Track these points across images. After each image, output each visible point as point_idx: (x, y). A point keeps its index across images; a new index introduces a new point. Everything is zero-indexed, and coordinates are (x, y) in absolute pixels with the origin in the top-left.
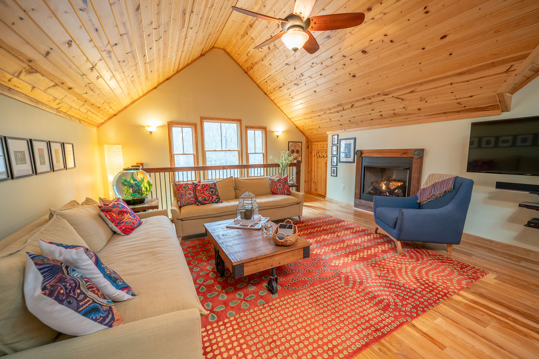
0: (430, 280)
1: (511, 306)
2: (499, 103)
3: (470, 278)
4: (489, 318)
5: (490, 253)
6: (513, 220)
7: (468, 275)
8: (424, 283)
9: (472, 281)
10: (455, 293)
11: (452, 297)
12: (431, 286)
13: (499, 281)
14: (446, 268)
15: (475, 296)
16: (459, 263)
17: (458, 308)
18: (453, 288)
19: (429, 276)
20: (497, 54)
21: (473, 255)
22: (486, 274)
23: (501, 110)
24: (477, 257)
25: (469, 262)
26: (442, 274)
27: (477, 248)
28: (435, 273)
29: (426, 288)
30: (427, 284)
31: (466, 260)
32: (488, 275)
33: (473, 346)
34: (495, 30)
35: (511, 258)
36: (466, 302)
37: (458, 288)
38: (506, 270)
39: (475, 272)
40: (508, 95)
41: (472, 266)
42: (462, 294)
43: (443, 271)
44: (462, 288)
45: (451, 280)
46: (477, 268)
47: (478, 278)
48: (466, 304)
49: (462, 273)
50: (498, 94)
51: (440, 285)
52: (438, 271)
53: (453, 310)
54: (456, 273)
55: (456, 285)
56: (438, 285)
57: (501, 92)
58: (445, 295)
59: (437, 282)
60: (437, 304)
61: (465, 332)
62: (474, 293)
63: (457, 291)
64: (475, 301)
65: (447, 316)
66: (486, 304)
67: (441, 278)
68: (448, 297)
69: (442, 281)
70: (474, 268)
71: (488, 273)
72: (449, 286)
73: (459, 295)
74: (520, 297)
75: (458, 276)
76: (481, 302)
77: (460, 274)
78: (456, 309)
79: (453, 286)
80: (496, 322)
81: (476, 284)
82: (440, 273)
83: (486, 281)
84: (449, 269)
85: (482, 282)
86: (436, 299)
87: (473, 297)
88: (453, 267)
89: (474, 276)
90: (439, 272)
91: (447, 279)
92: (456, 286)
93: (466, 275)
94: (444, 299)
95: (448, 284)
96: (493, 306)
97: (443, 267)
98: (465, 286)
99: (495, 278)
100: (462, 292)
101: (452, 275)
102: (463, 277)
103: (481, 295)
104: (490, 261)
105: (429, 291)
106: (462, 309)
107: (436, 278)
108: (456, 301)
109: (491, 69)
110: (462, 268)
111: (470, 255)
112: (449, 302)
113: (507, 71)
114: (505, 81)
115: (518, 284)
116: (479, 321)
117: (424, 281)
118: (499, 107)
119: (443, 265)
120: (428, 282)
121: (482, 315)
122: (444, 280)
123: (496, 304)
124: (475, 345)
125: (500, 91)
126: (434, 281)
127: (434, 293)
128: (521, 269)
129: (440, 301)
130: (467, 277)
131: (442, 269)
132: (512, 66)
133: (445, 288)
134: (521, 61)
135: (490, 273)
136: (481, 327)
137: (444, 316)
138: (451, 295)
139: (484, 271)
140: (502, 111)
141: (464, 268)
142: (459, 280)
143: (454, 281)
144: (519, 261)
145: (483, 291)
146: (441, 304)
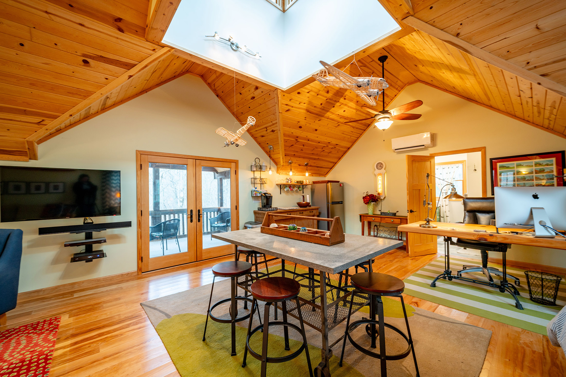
0: (13, 362)
1: (98, 326)
2: (27, 150)
3: (52, 331)
4: (95, 345)
5: (44, 302)
6: (56, 261)
7: (47, 330)
8: (10, 370)
9: (56, 331)
10: (52, 351)
11: (54, 356)
12: (23, 366)
13: (73, 317)
14: (18, 339)
15: (70, 339)
16: (26, 326)
17: (68, 358)
18: (46, 349)
19: (8, 360)
20: (30, 104)
21: (32, 312)
22: (60, 318)
23: (29, 157)
24: (36, 311)
25: (35, 320)
26: (22, 347)
27: (27, 304)
28: (13, 351)
29: (18, 372)
30: (15, 367)
31: (29, 320)
32: (61, 318)
33: (106, 369)
34: (31, 82)
35: (65, 296)
36: (69, 349)
37: (51, 345)
38: (70, 306)
39: (51, 324)
40: (36, 144)
41: (42, 320)
42: (59, 347)
43: (18, 343)
44: (54, 343)
45: (36, 345)
46: (48, 319)
47: (58, 325)
48: (70, 351)
49: (40, 332)
50: (27, 141)
51: (31, 357)
52: (12, 348)
53: (66, 363)
54: (35, 336)
55: (47, 344)
56: (29, 359)
57: (30, 140)
58: (46, 359)
59: (24, 358)
60: (48, 372)
61: (92, 367)
62: (67, 339)
63: (52, 348)
64: (74, 343)
65: (66, 372)
66: (83, 338)
67: (25, 351)
68: (51, 359)
69: (28, 353)
70: (45, 321)
71: (61, 317)
72: (41, 350)
73: (57, 349)
74: (96, 317)
75: (39, 337)
76: (78, 340)
77: (39, 335)
78: (68, 361)
79: (45, 347)
80: (100, 343)
81: (61, 331)
82: (17, 349)
83: (66, 324)
84: (23, 338)
85: (63, 327)
86: (41, 370)
87: (70, 341)
88: (25, 334)
89: (53, 326)
90: (15, 348)
91: (32, 347)
92: (47, 346)
93: (46, 331)
94: (50, 363)
95: (38, 350)
96: (89, 335)
97: (13, 341)
98: (55, 339)
99: (69, 317)
100: (57, 346)
101: (32, 340)
102: (44, 334)
103: (74, 336)
104: (51, 308)
105: (25, 371)
106: (72, 356)
107: (18, 355)
108: (61, 356)
109: (23, 116)
110: (35, 329)
111: (29, 314)
112: (56, 361)
113: (39, 123)
114: (36, 132)
115: (87, 311)
116: (91, 352)
117: (8, 369)
118: (27, 154)
119: (12, 339)
120: (14, 365)
121: (89, 347)
122: (30, 349)
123: (89, 333)
124: (106, 368)
125: (30, 138)
126: (20, 359)
127: (34, 368)
128: (79, 299)
129: (48, 368)
130: (48, 331)
131: (14, 343)
132: (43, 120)
133: (39, 355)
134: (52, 119)
135: (62, 316)
136: (97, 354)
137: (64, 374)
138: (51, 355)
139: (56, 317)
140: (30, 159)
141: (37, 327)
142: (45, 339)
143: (40, 344)
144: (72, 295)
145: (71, 332)
146: (52, 369)
